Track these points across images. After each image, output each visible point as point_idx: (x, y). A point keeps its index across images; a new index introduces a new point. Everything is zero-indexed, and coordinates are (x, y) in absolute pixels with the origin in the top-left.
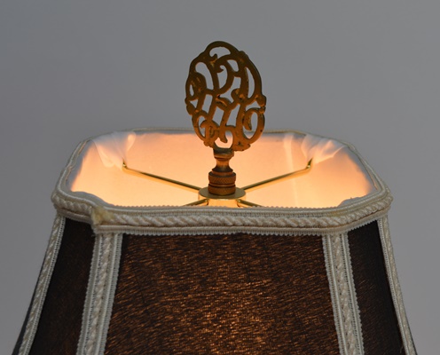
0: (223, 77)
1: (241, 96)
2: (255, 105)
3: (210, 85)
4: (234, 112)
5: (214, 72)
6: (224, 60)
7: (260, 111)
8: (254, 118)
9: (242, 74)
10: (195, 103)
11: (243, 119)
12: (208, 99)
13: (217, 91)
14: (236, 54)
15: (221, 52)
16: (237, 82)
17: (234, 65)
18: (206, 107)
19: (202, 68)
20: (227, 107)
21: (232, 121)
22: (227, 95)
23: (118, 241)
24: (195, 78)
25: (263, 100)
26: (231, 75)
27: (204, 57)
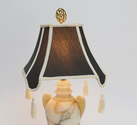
0: (61, 13)
1: (63, 15)
2: (65, 16)
3: (59, 14)
4: (62, 17)
5: (59, 12)
6: (61, 10)
7: (66, 17)
8: (65, 18)
9: (63, 12)
10: (57, 16)
11: (64, 18)
12: (59, 16)
13: (60, 15)
14: (62, 9)
15: (60, 9)
16: (63, 13)
17: (62, 11)
18: (59, 17)
19: (58, 12)
20: (61, 17)
21: (62, 18)
22: (61, 15)
23: (52, 28)
24: (57, 13)
25: (66, 15)
26: (62, 12)
27: (58, 10)
